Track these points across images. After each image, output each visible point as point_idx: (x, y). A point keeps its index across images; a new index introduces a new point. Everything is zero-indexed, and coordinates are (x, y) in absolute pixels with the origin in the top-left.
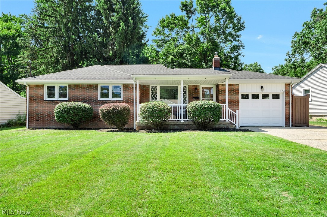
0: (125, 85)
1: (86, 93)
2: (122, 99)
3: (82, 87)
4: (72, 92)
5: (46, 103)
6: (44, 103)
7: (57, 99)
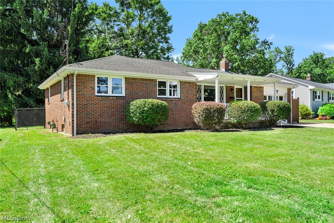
0: (183, 82)
1: (145, 89)
2: (180, 97)
3: (141, 81)
4: (129, 87)
5: (99, 99)
6: (96, 99)
7: (109, 95)
